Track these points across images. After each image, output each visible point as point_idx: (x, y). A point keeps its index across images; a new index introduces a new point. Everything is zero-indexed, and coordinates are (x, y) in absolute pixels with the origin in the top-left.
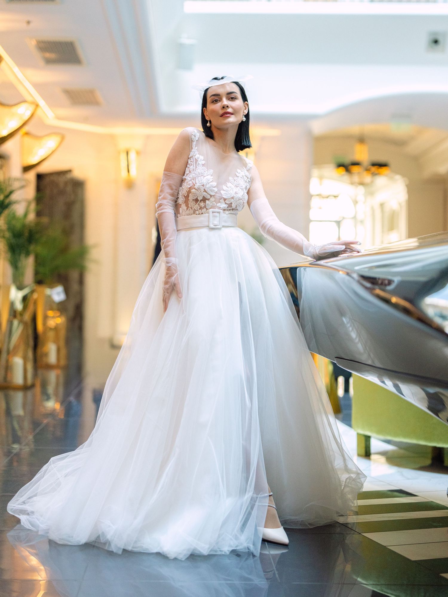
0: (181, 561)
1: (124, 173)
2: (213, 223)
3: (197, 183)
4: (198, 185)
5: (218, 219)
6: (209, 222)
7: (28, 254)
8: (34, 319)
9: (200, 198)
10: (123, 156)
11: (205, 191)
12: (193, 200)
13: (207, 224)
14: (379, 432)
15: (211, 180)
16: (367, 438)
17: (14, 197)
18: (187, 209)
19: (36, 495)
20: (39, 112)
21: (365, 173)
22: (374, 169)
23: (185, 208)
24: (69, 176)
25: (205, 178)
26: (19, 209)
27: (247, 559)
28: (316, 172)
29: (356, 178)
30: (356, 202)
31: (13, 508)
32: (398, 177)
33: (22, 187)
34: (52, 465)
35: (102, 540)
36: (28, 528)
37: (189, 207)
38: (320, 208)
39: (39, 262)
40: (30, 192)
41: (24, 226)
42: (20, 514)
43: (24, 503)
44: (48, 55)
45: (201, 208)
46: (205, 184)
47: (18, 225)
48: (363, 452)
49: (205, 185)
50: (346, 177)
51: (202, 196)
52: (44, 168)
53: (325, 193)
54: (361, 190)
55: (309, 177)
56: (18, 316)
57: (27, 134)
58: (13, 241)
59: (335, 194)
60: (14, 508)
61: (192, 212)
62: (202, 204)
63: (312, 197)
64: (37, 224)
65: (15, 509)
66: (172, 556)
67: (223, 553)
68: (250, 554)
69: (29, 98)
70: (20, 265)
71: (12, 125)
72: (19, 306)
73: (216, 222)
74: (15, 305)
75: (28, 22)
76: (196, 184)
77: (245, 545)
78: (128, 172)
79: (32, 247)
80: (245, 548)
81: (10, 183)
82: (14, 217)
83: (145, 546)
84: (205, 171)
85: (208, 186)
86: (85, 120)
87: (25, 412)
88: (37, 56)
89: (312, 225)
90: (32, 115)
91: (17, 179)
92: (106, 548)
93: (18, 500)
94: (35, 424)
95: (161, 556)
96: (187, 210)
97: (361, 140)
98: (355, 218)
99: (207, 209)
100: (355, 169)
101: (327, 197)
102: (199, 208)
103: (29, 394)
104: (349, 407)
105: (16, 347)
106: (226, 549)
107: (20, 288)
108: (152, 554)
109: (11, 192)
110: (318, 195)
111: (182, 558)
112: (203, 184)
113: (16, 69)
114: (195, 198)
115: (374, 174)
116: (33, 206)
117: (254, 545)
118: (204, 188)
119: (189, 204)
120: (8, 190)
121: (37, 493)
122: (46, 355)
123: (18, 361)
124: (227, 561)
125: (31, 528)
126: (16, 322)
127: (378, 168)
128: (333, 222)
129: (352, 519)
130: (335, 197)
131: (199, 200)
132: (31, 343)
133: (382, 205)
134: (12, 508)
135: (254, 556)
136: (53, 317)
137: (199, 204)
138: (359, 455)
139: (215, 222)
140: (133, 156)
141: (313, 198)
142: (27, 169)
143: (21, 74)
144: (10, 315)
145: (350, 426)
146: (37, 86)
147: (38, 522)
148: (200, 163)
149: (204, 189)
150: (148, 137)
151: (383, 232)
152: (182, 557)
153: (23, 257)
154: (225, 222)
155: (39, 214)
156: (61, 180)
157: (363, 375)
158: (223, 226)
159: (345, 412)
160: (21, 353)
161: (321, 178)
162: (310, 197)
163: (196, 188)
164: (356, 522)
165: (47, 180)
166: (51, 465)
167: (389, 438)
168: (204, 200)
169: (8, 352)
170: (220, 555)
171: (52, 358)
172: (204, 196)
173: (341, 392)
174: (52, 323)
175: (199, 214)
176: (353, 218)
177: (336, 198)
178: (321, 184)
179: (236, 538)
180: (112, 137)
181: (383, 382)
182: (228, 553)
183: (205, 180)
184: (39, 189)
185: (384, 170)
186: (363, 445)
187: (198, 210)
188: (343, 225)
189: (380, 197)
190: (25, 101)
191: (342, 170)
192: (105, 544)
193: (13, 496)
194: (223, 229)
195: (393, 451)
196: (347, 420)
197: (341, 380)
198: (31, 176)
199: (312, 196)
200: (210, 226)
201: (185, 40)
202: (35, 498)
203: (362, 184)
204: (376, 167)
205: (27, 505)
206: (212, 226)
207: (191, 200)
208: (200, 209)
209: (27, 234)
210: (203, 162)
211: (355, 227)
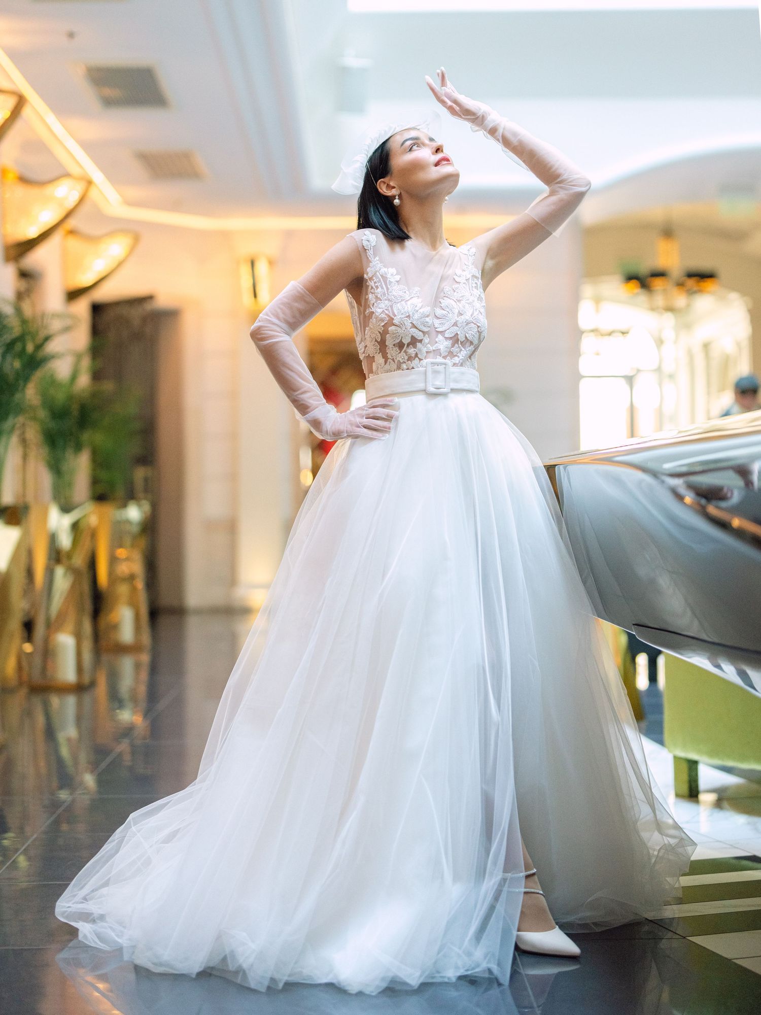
0: (369, 996)
1: (247, 298)
2: (433, 385)
3: (396, 313)
4: (399, 317)
5: (442, 377)
6: (426, 382)
7: (78, 448)
8: (92, 564)
9: (406, 341)
10: (245, 270)
11: (414, 326)
12: (394, 345)
13: (421, 386)
14: (712, 753)
15: (419, 305)
16: (692, 765)
17: (53, 347)
18: (386, 362)
19: (108, 884)
20: (93, 194)
21: (675, 291)
22: (691, 282)
23: (382, 361)
24: (148, 307)
25: (409, 303)
26: (62, 369)
27: (487, 990)
28: (588, 290)
29: (659, 300)
30: (660, 342)
31: (67, 909)
32: (734, 296)
33: (67, 329)
34: (133, 828)
35: (231, 967)
36: (93, 945)
37: (389, 358)
38: (598, 354)
39: (100, 462)
40: (81, 338)
41: (71, 398)
42: (79, 921)
43: (85, 899)
44: (108, 92)
45: (410, 359)
46: (411, 313)
47: (60, 397)
48: (685, 789)
49: (411, 315)
50: (642, 297)
51: (410, 335)
52: (104, 294)
53: (605, 327)
54: (669, 320)
55: (576, 298)
56: (64, 560)
57: (72, 232)
58: (52, 425)
59: (624, 328)
60: (70, 910)
61: (395, 367)
62: (412, 351)
63: (582, 335)
64: (94, 395)
65: (71, 912)
66: (354, 989)
67: (446, 980)
68: (492, 981)
69: (74, 170)
70: (65, 467)
71: (45, 217)
72: (65, 541)
73: (438, 383)
74: (57, 539)
75: (71, 35)
76: (395, 316)
77: (484, 965)
78: (255, 296)
79: (86, 436)
80: (484, 971)
81: (45, 321)
82: (52, 382)
83: (306, 972)
84: (405, 292)
85: (416, 316)
86: (176, 206)
87: (80, 733)
88: (87, 94)
89: (583, 384)
90: (82, 200)
91: (56, 316)
92: (239, 981)
93: (75, 896)
94: (100, 752)
95: (334, 988)
96: (385, 364)
97: (668, 232)
98: (659, 370)
99: (420, 360)
100: (658, 283)
101: (610, 334)
102: (406, 358)
103: (87, 698)
104: (658, 708)
105: (62, 616)
106: (451, 974)
107: (66, 509)
108: (320, 985)
109: (47, 339)
110: (592, 331)
111: (372, 992)
112: (407, 315)
113: (51, 119)
114: (398, 341)
115: (691, 293)
116: (86, 363)
117: (499, 965)
118: (410, 321)
119: (387, 353)
120: (42, 335)
121: (109, 879)
122: (115, 627)
123: (66, 641)
124: (453, 993)
125: (99, 945)
126: (60, 571)
127: (698, 282)
128: (621, 378)
129: (672, 912)
130: (623, 333)
131: (405, 345)
132: (88, 605)
133: (706, 346)
134: (65, 909)
135: (500, 984)
136: (128, 559)
137: (405, 352)
138: (678, 796)
139: (436, 382)
140: (262, 268)
141: (584, 335)
142: (73, 295)
143: (60, 126)
144: (49, 559)
145: (661, 742)
146: (88, 147)
147: (113, 934)
148: (392, 280)
149: (411, 323)
150: (289, 234)
151: (709, 393)
152: (372, 989)
153: (69, 454)
154: (456, 381)
155: (97, 376)
156: (135, 314)
157: (682, 654)
158: (453, 390)
159: (651, 717)
160: (70, 625)
161: (598, 300)
162: (578, 333)
163: (397, 323)
164: (677, 916)
165: (109, 315)
166: (131, 827)
167: (730, 763)
168: (414, 341)
169: (48, 625)
170: (440, 984)
171: (127, 633)
172: (412, 336)
173: (642, 682)
174: (124, 569)
175: (408, 369)
176: (655, 370)
177: (625, 335)
178: (597, 311)
179: (469, 954)
180: (225, 236)
181: (718, 667)
182: (454, 980)
183: (409, 307)
184: (96, 331)
185: (709, 285)
186: (685, 777)
187: (405, 363)
188: (638, 383)
189: (702, 332)
190: (67, 175)
191: (633, 286)
192: (236, 972)
193: (67, 886)
194: (452, 396)
195: (738, 787)
196: (655, 732)
197: (642, 660)
198: (82, 308)
199: (582, 332)
200: (427, 389)
201: (352, 61)
202: (104, 891)
203: (670, 309)
204: (695, 278)
205: (90, 902)
206: (431, 389)
207: (391, 346)
208: (408, 360)
209: (75, 413)
210: (398, 278)
211: (660, 385)
